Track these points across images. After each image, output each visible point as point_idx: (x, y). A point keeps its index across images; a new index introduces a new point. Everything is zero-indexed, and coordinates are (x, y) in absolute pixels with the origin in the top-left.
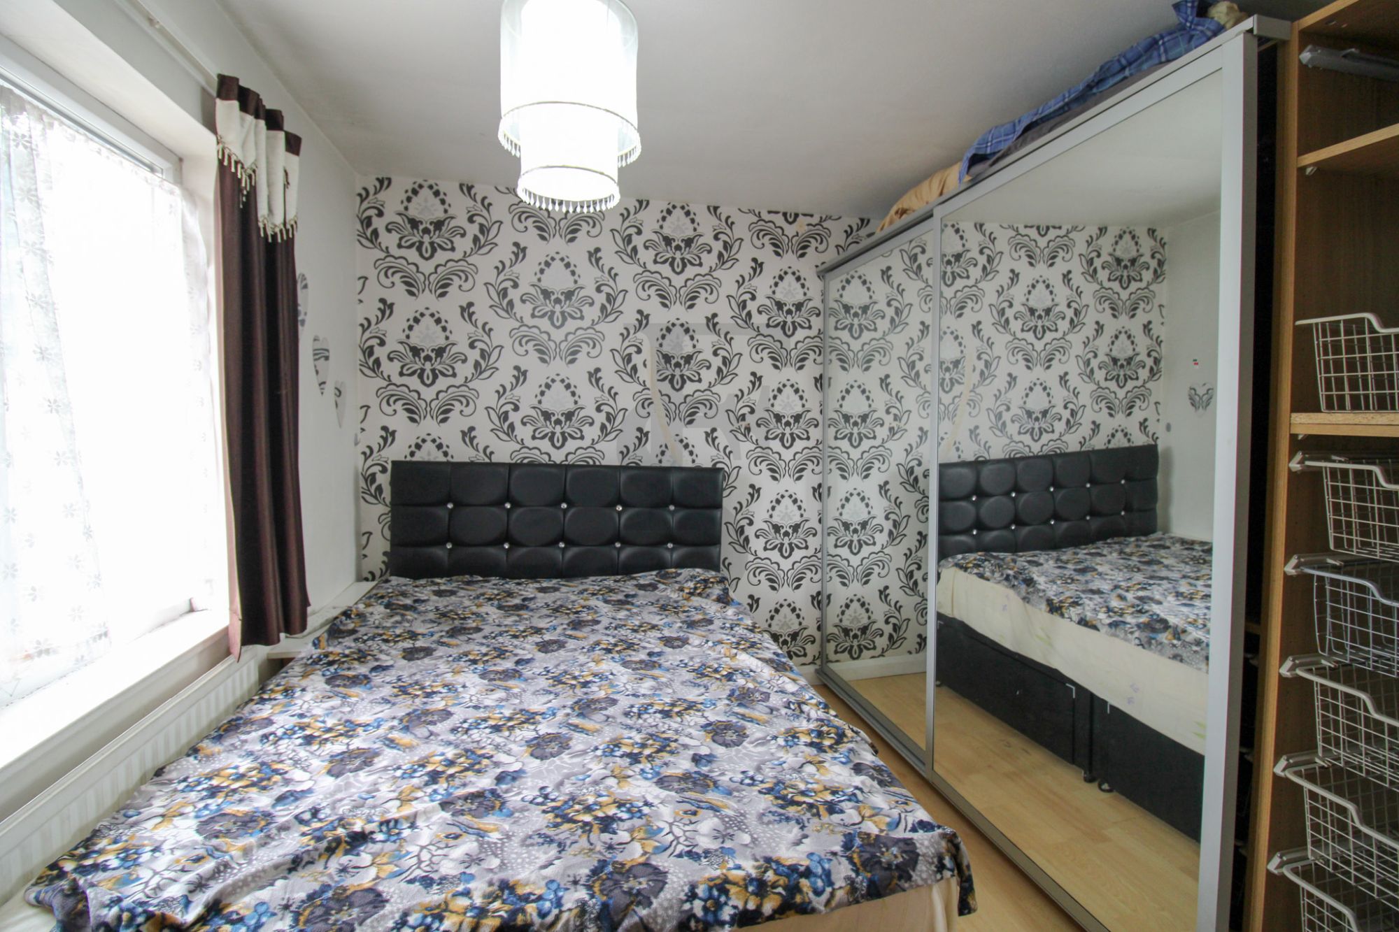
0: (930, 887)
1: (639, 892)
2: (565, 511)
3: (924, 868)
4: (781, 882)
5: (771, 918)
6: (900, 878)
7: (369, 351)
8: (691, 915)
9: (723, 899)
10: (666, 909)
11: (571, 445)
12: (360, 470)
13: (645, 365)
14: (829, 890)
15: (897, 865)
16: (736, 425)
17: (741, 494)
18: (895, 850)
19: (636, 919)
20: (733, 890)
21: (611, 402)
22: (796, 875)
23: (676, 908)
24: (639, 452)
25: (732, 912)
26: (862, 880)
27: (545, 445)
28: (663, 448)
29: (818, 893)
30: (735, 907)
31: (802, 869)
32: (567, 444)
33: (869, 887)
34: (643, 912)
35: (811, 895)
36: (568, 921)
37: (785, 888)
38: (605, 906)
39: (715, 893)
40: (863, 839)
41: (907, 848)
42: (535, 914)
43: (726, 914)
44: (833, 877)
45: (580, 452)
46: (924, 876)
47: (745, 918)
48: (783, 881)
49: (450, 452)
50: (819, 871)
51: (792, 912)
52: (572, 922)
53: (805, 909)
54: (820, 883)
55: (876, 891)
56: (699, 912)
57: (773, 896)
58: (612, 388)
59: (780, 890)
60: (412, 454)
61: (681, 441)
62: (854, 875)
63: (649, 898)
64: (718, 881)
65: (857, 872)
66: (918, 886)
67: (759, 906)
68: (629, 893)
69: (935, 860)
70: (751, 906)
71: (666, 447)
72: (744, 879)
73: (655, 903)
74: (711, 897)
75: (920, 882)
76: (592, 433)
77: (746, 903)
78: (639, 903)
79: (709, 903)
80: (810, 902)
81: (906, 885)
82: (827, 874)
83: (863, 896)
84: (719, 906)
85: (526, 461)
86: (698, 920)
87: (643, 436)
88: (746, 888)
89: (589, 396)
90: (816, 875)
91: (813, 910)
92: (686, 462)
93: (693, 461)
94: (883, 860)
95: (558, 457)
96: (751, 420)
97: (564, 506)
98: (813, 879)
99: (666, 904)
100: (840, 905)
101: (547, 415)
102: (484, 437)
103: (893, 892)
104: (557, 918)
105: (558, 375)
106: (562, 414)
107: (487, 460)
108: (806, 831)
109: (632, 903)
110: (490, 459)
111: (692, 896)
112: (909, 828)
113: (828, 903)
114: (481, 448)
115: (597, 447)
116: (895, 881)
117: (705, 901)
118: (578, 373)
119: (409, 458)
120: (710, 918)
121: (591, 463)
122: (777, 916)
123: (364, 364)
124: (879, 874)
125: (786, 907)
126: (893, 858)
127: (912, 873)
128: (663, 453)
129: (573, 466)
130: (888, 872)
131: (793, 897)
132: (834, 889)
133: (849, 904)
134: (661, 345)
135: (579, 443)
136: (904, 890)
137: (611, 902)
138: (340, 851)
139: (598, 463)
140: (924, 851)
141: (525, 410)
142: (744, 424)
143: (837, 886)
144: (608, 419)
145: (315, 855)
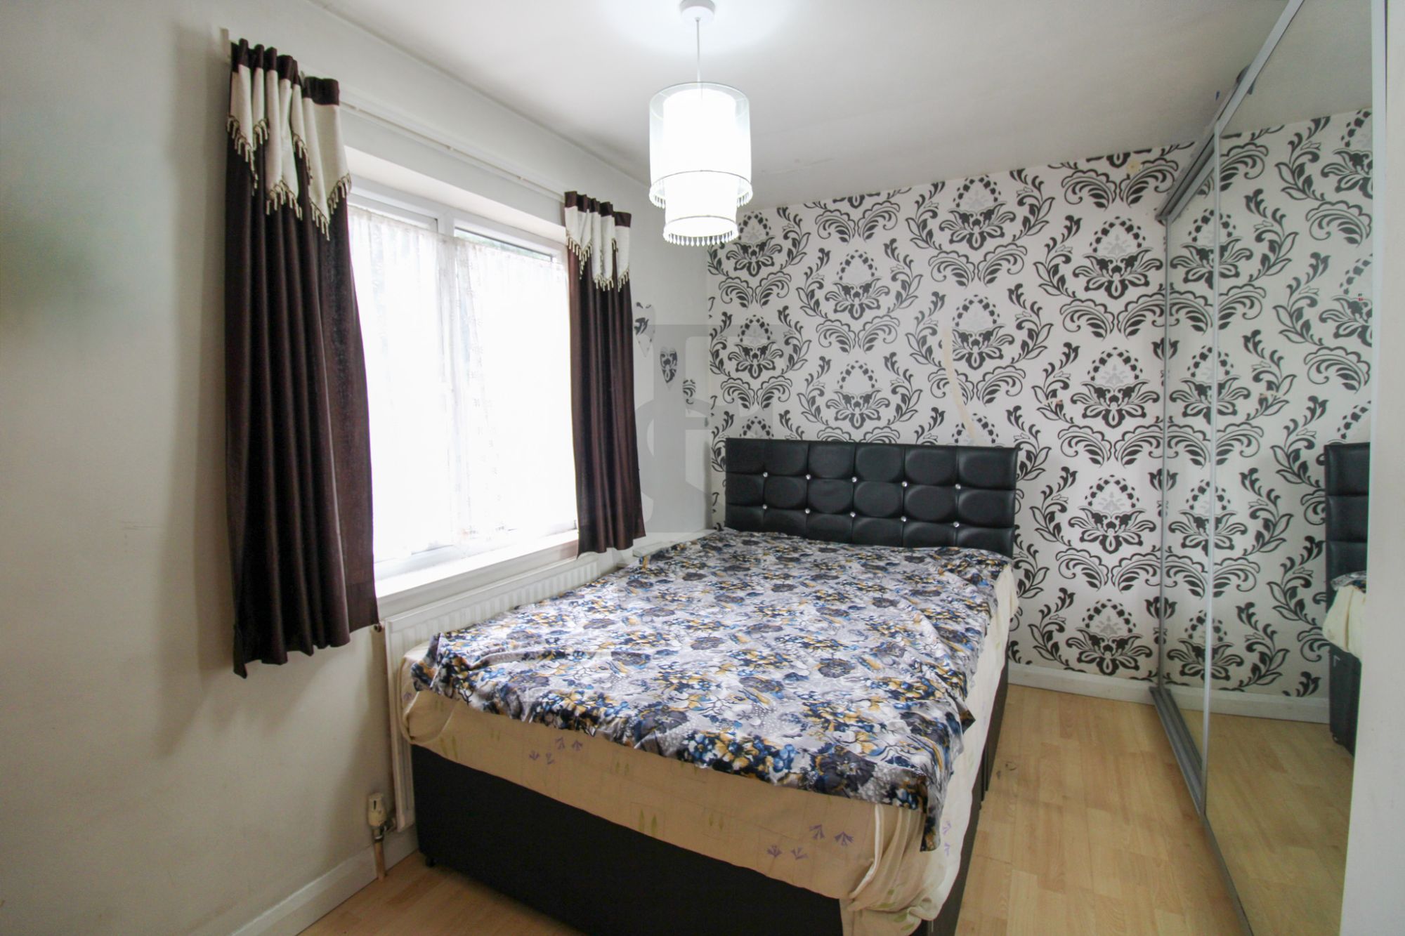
0: (873, 804)
1: (663, 723)
2: (855, 485)
3: (872, 787)
4: (754, 753)
5: (737, 772)
6: (847, 786)
7: (716, 354)
8: (686, 749)
9: (710, 747)
10: (673, 739)
11: (869, 425)
12: (711, 444)
13: (940, 346)
14: (786, 771)
15: (849, 777)
16: (1045, 402)
17: (1052, 477)
18: (853, 765)
19: (653, 737)
20: (719, 744)
21: (906, 384)
22: (766, 752)
23: (679, 740)
24: (935, 432)
25: (712, 757)
26: (814, 775)
27: (846, 425)
28: (960, 428)
29: (776, 769)
30: (715, 755)
31: (773, 750)
32: (865, 424)
33: (817, 781)
34: (659, 735)
35: (771, 769)
36: (617, 724)
37: (754, 757)
38: (640, 723)
39: (707, 742)
40: (837, 750)
41: (865, 767)
42: (603, 713)
43: (708, 756)
44: (793, 765)
45: (877, 431)
46: (870, 793)
47: (719, 765)
48: (755, 752)
49: (772, 431)
50: (785, 756)
51: (754, 775)
52: (619, 725)
53: (763, 777)
54: (781, 764)
55: (821, 787)
56: (692, 749)
57: (743, 759)
58: (907, 370)
59: (750, 757)
60: (745, 433)
61: (980, 420)
62: (809, 769)
63: (665, 728)
64: (712, 736)
65: (813, 768)
66: (862, 799)
67: (731, 762)
68: (656, 722)
69: (888, 787)
70: (726, 759)
71: (963, 426)
72: (730, 741)
73: (668, 732)
74: (703, 743)
75: (865, 797)
76: (888, 413)
77: (724, 755)
78: (659, 729)
79: (700, 746)
80: (768, 773)
81: (851, 794)
82: (789, 763)
83: (810, 786)
84: (705, 750)
85: (830, 439)
86: (689, 754)
87: (938, 415)
88: (728, 747)
89: (885, 379)
90: (781, 758)
91: (769, 780)
92: (983, 440)
93: (993, 441)
94: (839, 768)
95: (857, 436)
96: (1064, 396)
97: (855, 480)
98: (777, 760)
99: (673, 736)
100: (790, 785)
101: (847, 399)
102: (797, 419)
103: (838, 794)
104: (613, 719)
105: (857, 362)
106: (861, 398)
107: (799, 438)
108: (803, 733)
109: (655, 727)
110: (801, 437)
111: (692, 738)
112: (887, 759)
113: (781, 779)
114: (794, 428)
115: (893, 426)
116: (842, 787)
117: (698, 743)
118: (874, 360)
119: (743, 437)
120: (697, 755)
121: (887, 441)
122: (742, 773)
123: (713, 365)
124: (830, 776)
125: (748, 770)
126: (848, 769)
127: (859, 786)
128: (959, 433)
129: (871, 444)
130: (838, 778)
131: (758, 765)
132: (789, 772)
133: (799, 788)
134: (957, 324)
135: (876, 423)
136: (848, 797)
137: (644, 722)
138: (549, 658)
139: (893, 442)
140: (880, 775)
141: (829, 395)
142: (1054, 401)
143: (792, 771)
144: (904, 400)
145: (536, 655)
